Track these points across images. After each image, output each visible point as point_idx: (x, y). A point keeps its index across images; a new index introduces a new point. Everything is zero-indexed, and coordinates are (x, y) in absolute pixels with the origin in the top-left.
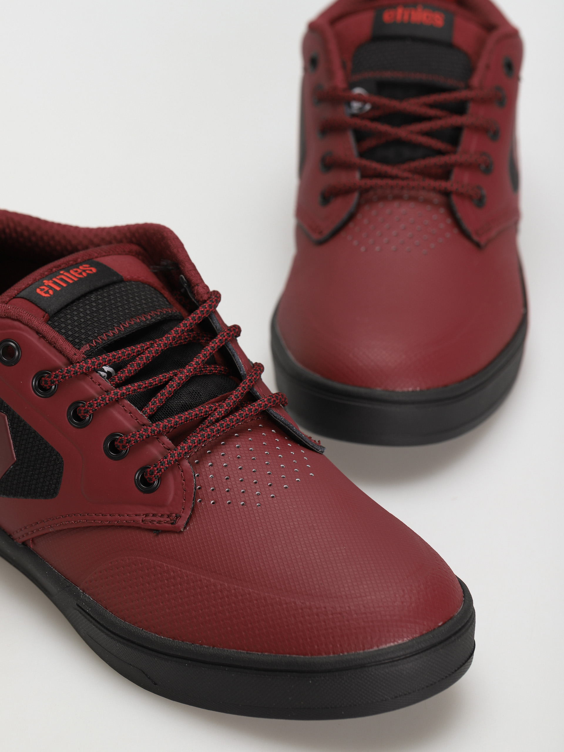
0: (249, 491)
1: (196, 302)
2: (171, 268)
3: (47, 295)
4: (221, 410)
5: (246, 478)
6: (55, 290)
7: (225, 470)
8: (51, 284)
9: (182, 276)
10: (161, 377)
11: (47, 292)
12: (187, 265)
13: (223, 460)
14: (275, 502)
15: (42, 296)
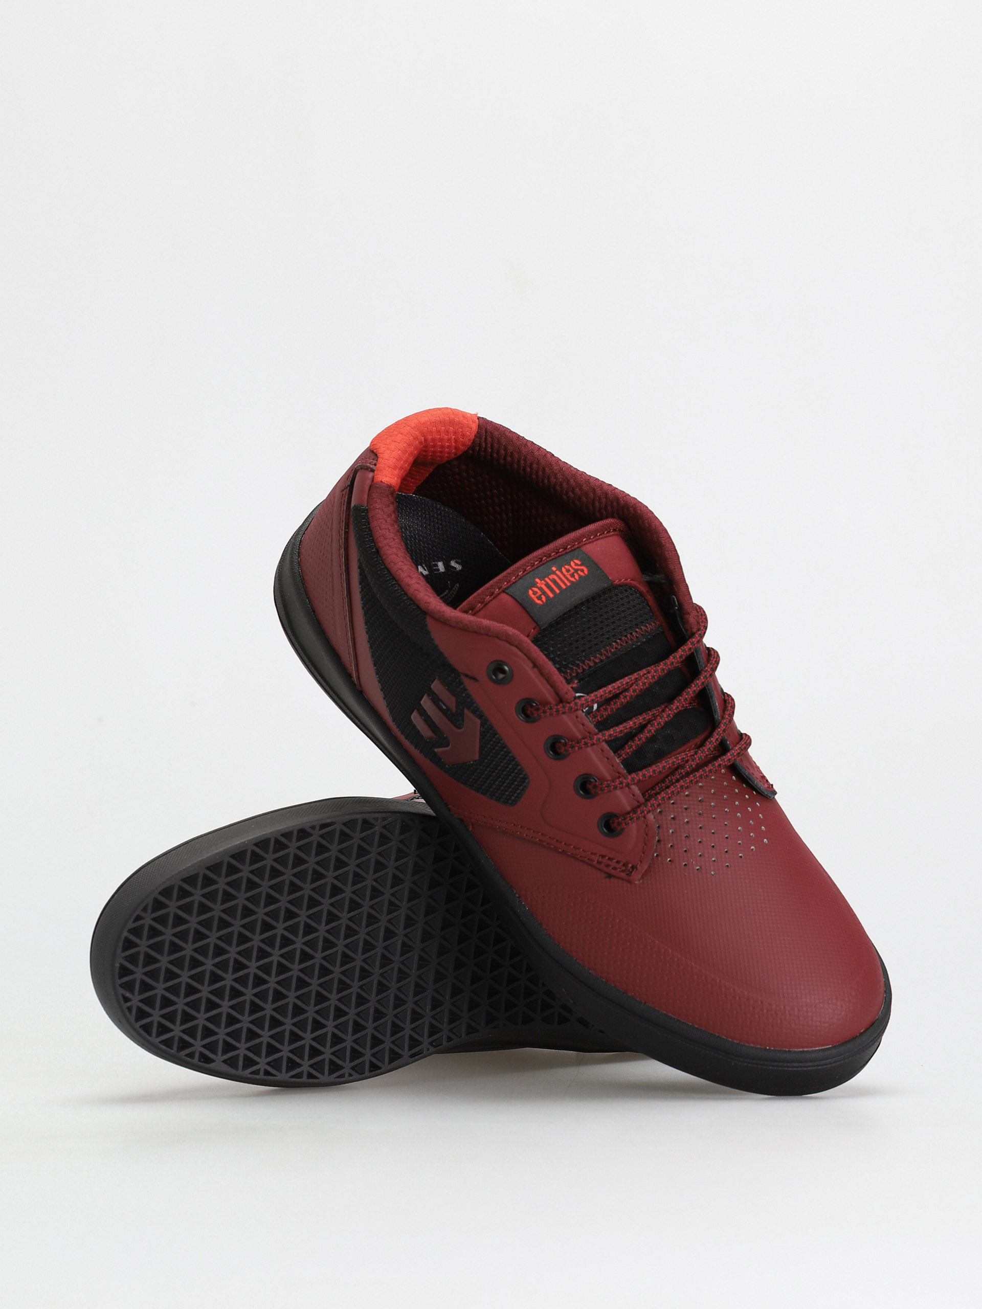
0: (706, 855)
1: (683, 630)
2: (663, 581)
3: (539, 602)
4: (692, 763)
5: (704, 839)
6: (547, 597)
7: (686, 826)
8: (543, 587)
9: (674, 596)
10: (640, 720)
11: (539, 598)
12: (682, 588)
13: (685, 814)
14: (729, 872)
15: (535, 602)
